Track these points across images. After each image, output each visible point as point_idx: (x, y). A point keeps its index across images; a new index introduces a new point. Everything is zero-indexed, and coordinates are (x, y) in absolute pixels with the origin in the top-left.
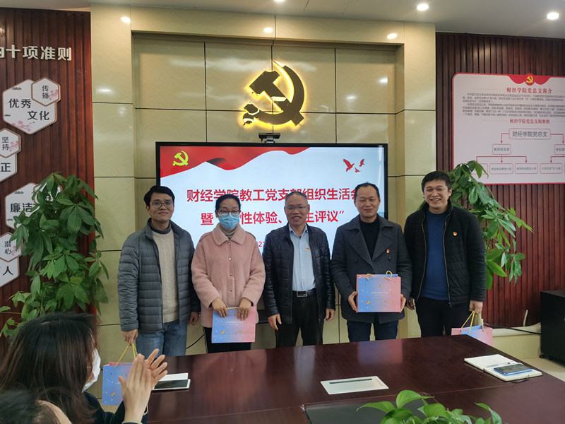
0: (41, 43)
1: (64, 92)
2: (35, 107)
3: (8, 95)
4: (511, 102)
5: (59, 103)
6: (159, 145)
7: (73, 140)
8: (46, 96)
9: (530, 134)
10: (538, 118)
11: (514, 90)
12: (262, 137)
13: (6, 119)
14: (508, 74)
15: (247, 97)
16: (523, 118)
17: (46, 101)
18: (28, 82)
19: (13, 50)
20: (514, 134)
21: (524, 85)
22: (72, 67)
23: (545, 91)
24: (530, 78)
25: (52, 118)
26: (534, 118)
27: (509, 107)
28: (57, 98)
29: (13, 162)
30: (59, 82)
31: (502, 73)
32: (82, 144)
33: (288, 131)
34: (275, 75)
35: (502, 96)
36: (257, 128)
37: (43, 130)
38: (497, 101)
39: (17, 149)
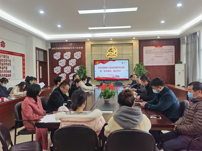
0: (79, 47)
1: (82, 53)
2: (78, 55)
3: (75, 54)
4: (155, 51)
5: (81, 55)
6: (94, 61)
7: (83, 60)
8: (79, 54)
9: (159, 56)
10: (161, 53)
11: (155, 49)
12: (109, 59)
13: (74, 57)
14: (154, 46)
15: (108, 52)
16: (157, 54)
17: (79, 55)
18: (77, 52)
19: (75, 48)
20: (155, 57)
21: (158, 48)
22: (83, 50)
23: (162, 49)
24: (159, 47)
25: (80, 57)
26: (160, 54)
27: (154, 52)
28: (81, 54)
29: (75, 63)
30: (81, 52)
31: (153, 46)
32: (84, 60)
33: (114, 57)
34: (112, 49)
35: (153, 50)
36: (109, 57)
37: (79, 59)
38: (152, 51)
39: (76, 61)
